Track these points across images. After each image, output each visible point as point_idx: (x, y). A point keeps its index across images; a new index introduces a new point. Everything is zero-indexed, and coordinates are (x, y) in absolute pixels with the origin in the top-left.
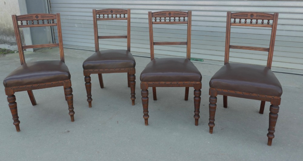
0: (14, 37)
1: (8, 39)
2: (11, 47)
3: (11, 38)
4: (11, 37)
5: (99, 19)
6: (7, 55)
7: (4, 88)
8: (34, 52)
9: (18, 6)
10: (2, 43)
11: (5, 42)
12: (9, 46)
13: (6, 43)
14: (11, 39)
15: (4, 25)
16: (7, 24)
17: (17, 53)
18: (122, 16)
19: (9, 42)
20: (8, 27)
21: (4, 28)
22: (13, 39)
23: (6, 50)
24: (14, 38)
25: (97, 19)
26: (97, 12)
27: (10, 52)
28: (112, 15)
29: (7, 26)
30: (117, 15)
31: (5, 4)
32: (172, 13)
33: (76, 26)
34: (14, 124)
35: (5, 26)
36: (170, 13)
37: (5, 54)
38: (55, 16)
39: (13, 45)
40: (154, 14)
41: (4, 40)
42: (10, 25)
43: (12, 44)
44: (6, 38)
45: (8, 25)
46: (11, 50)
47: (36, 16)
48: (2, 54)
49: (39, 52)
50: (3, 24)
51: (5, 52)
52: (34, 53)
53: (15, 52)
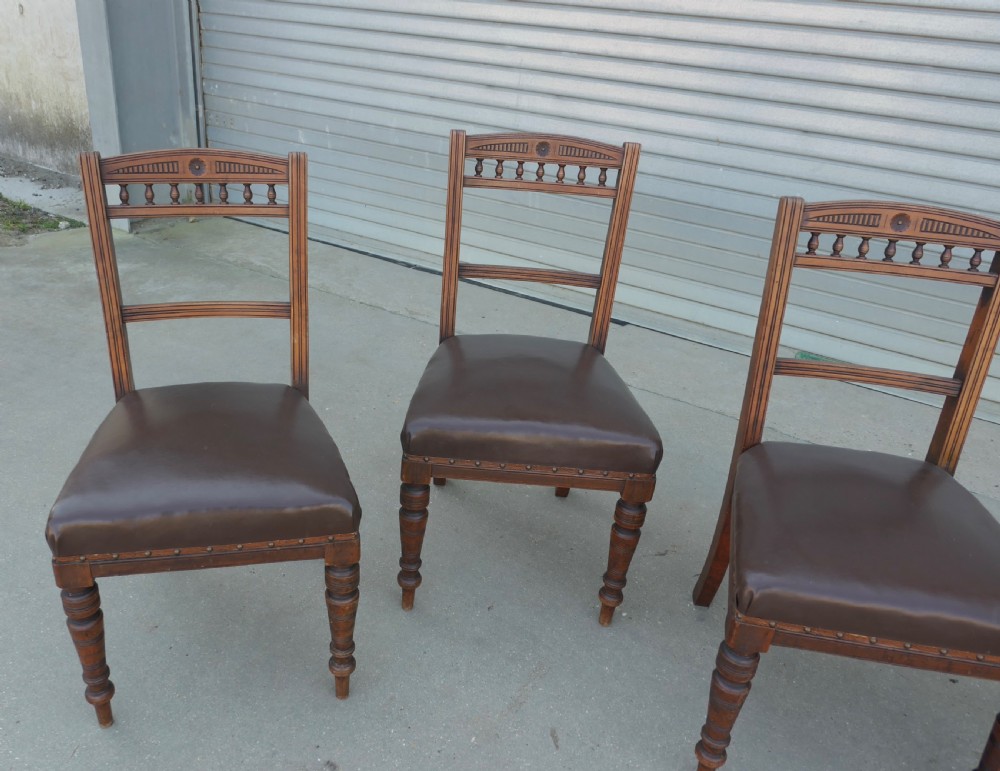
0: (53, 151)
1: (32, 156)
2: (46, 193)
3: (44, 155)
4: (44, 151)
5: (477, 180)
6: (31, 237)
7: (48, 555)
8: (131, 231)
9: (72, 28)
10: (8, 174)
11: (20, 170)
12: (35, 188)
13: (26, 171)
14: (42, 157)
15: (18, 99)
16: (28, 96)
17: (67, 228)
18: (592, 175)
19: (37, 170)
20: (34, 108)
21: (16, 111)
22: (49, 160)
23: (26, 208)
24: (53, 156)
25: (467, 182)
26: (472, 145)
27: (42, 222)
28: (541, 165)
29: (31, 105)
30: (568, 168)
31: (22, 13)
32: (913, 216)
33: (303, 141)
34: (91, 702)
35: (20, 103)
36: (901, 219)
37: (24, 231)
38: (282, 168)
39: (49, 187)
40: (812, 214)
41: (16, 157)
42: (42, 102)
43: (46, 180)
44: (24, 153)
45: (33, 102)
46: (46, 214)
47: (193, 162)
48: (13, 229)
49: (151, 232)
50: (14, 96)
51: (25, 220)
52: (131, 236)
53: (62, 224)
